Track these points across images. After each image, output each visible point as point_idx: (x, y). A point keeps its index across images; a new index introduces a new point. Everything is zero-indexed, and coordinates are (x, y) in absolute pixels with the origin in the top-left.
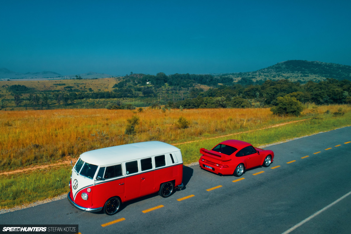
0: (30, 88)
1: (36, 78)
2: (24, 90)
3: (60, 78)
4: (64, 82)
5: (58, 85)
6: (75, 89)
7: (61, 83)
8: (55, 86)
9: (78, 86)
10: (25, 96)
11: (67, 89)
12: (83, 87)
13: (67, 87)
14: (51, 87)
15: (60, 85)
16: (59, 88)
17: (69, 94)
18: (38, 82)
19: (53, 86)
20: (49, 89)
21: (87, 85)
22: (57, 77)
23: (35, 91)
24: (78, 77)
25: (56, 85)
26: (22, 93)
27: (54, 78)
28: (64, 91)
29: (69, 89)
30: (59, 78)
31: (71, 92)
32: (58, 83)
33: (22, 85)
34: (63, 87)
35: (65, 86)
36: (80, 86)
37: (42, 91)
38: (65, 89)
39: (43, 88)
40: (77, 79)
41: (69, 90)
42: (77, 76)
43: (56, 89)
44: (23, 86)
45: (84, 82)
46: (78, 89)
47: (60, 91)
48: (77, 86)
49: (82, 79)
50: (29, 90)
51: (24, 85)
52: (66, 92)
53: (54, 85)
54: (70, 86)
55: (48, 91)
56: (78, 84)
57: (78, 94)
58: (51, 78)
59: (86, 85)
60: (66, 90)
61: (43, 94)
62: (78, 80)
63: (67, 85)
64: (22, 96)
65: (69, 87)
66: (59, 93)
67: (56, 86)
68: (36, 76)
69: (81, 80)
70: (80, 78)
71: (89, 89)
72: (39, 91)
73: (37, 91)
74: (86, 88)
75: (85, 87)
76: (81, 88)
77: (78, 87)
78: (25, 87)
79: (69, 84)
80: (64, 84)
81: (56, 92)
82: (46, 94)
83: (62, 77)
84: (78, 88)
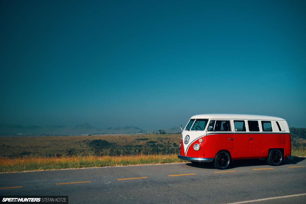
0: (111, 143)
1: (117, 133)
2: (104, 145)
3: (143, 133)
4: (147, 136)
5: (140, 139)
6: (158, 144)
7: (143, 138)
8: (137, 140)
9: (162, 141)
10: (105, 151)
11: (150, 144)
12: (167, 142)
13: (149, 142)
14: (133, 141)
15: (142, 140)
16: (141, 143)
17: (151, 150)
18: (120, 137)
19: (135, 140)
20: (131, 144)
21: (172, 139)
22: (139, 132)
23: (116, 146)
24: (162, 132)
25: (138, 140)
26: (103, 148)
27: (136, 134)
28: (146, 146)
29: (152, 144)
30: (141, 133)
31: (153, 148)
32: (141, 138)
33: (102, 140)
34: (145, 141)
35: (148, 141)
36: (164, 141)
37: (123, 146)
38: (147, 144)
39: (124, 144)
40: (161, 133)
41: (151, 145)
42: (160, 131)
43: (138, 145)
44: (104, 141)
45: (169, 137)
46: (161, 144)
47: (142, 146)
48: (160, 141)
49: (166, 133)
50: (110, 145)
51: (105, 139)
52: (148, 147)
53: (136, 139)
54: (153, 140)
55: (130, 146)
56: (161, 138)
57: (161, 150)
58: (133, 133)
59: (170, 140)
60: (148, 145)
61: (124, 149)
62: (162, 134)
63: (150, 140)
64: (102, 151)
65: (152, 142)
66: (141, 148)
67: (138, 141)
68: (117, 131)
69: (165, 135)
70: (164, 133)
71: (173, 144)
72: (120, 146)
73: (118, 146)
74: (170, 143)
75: (169, 142)
76: (165, 143)
77: (161, 142)
78: (106, 142)
79: (152, 139)
80: (147, 139)
81: (138, 148)
82: (128, 149)
83: (144, 132)
84: (162, 143)
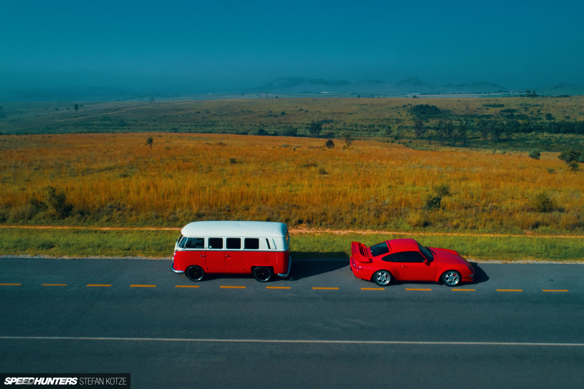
0: (443, 110)
1: (460, 93)
2: (433, 114)
3: (502, 93)
4: (503, 100)
5: (490, 106)
6: (520, 114)
7: (497, 103)
8: (485, 107)
9: (526, 109)
10: (433, 123)
11: (505, 114)
12: (535, 112)
13: (505, 111)
14: (478, 109)
15: (494, 106)
16: (491, 111)
17: (505, 123)
18: (459, 101)
19: (482, 107)
20: (474, 113)
21: (545, 107)
22: (496, 92)
23: (450, 116)
24: (531, 93)
25: (487, 106)
26: (430, 117)
27: (491, 94)
28: (498, 117)
29: (509, 114)
30: (499, 94)
31: (510, 120)
32: (492, 103)
33: (431, 105)
34: (498, 110)
35: (503, 109)
36: (531, 109)
37: (462, 116)
38: (500, 114)
39: (463, 112)
40: (529, 96)
41: (507, 116)
42: (528, 92)
43: (486, 114)
44: (433, 106)
45: (540, 103)
46: (525, 115)
47: (492, 116)
48: (524, 110)
49: (538, 96)
50: (441, 113)
51: (435, 104)
52: (501, 119)
53: (484, 105)
54: (512, 108)
55: (472, 116)
56: (527, 105)
57: (522, 124)
58: (485, 93)
59: (542, 108)
60: (502, 115)
61: (461, 121)
62: (530, 98)
63: (507, 108)
64: (428, 122)
65: (509, 111)
66: (490, 119)
67: (487, 108)
68: (461, 89)
69: (535, 99)
70: (534, 96)
71: (546, 115)
72: (456, 115)
73: (453, 116)
74: (541, 114)
75: (539, 111)
76: (532, 113)
77: (526, 111)
78: (436, 109)
79: (511, 105)
80: (502, 106)
81: (485, 119)
82: (467, 121)
83: (505, 92)
84: (527, 113)
